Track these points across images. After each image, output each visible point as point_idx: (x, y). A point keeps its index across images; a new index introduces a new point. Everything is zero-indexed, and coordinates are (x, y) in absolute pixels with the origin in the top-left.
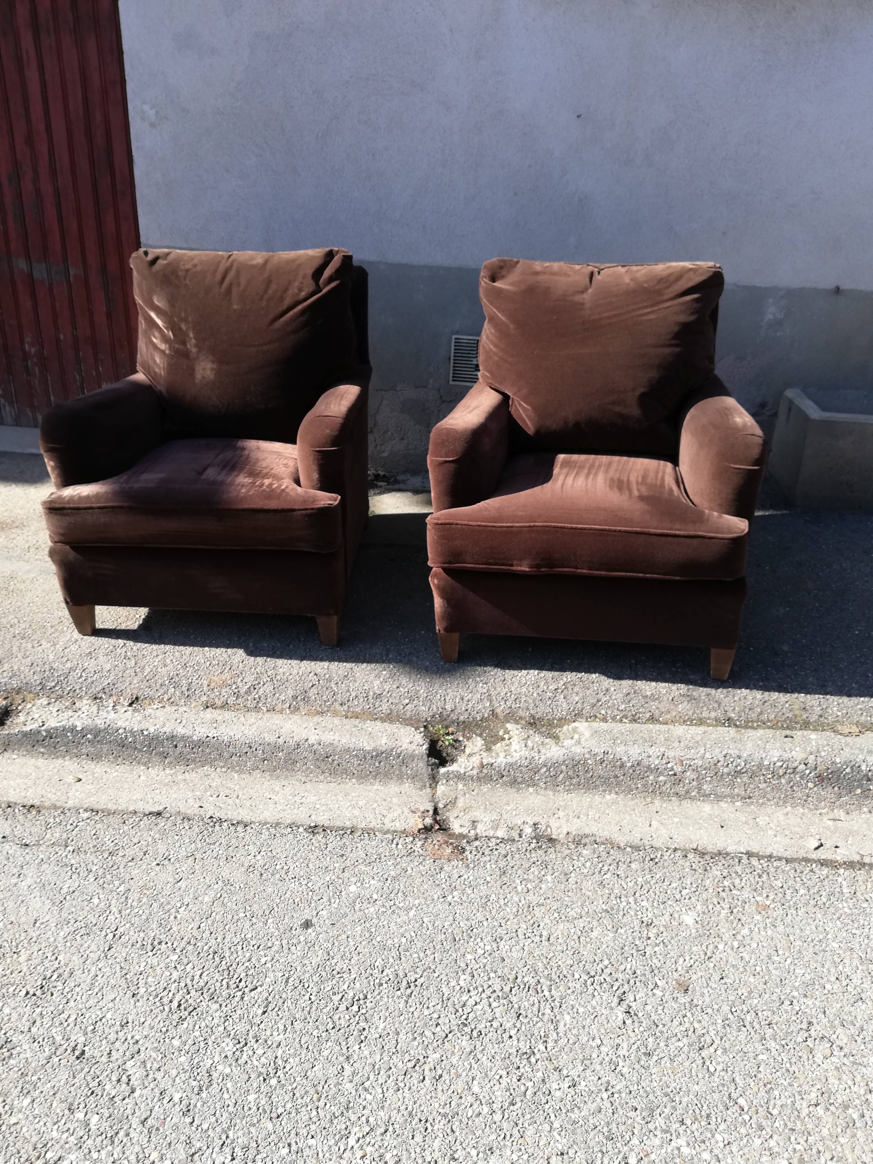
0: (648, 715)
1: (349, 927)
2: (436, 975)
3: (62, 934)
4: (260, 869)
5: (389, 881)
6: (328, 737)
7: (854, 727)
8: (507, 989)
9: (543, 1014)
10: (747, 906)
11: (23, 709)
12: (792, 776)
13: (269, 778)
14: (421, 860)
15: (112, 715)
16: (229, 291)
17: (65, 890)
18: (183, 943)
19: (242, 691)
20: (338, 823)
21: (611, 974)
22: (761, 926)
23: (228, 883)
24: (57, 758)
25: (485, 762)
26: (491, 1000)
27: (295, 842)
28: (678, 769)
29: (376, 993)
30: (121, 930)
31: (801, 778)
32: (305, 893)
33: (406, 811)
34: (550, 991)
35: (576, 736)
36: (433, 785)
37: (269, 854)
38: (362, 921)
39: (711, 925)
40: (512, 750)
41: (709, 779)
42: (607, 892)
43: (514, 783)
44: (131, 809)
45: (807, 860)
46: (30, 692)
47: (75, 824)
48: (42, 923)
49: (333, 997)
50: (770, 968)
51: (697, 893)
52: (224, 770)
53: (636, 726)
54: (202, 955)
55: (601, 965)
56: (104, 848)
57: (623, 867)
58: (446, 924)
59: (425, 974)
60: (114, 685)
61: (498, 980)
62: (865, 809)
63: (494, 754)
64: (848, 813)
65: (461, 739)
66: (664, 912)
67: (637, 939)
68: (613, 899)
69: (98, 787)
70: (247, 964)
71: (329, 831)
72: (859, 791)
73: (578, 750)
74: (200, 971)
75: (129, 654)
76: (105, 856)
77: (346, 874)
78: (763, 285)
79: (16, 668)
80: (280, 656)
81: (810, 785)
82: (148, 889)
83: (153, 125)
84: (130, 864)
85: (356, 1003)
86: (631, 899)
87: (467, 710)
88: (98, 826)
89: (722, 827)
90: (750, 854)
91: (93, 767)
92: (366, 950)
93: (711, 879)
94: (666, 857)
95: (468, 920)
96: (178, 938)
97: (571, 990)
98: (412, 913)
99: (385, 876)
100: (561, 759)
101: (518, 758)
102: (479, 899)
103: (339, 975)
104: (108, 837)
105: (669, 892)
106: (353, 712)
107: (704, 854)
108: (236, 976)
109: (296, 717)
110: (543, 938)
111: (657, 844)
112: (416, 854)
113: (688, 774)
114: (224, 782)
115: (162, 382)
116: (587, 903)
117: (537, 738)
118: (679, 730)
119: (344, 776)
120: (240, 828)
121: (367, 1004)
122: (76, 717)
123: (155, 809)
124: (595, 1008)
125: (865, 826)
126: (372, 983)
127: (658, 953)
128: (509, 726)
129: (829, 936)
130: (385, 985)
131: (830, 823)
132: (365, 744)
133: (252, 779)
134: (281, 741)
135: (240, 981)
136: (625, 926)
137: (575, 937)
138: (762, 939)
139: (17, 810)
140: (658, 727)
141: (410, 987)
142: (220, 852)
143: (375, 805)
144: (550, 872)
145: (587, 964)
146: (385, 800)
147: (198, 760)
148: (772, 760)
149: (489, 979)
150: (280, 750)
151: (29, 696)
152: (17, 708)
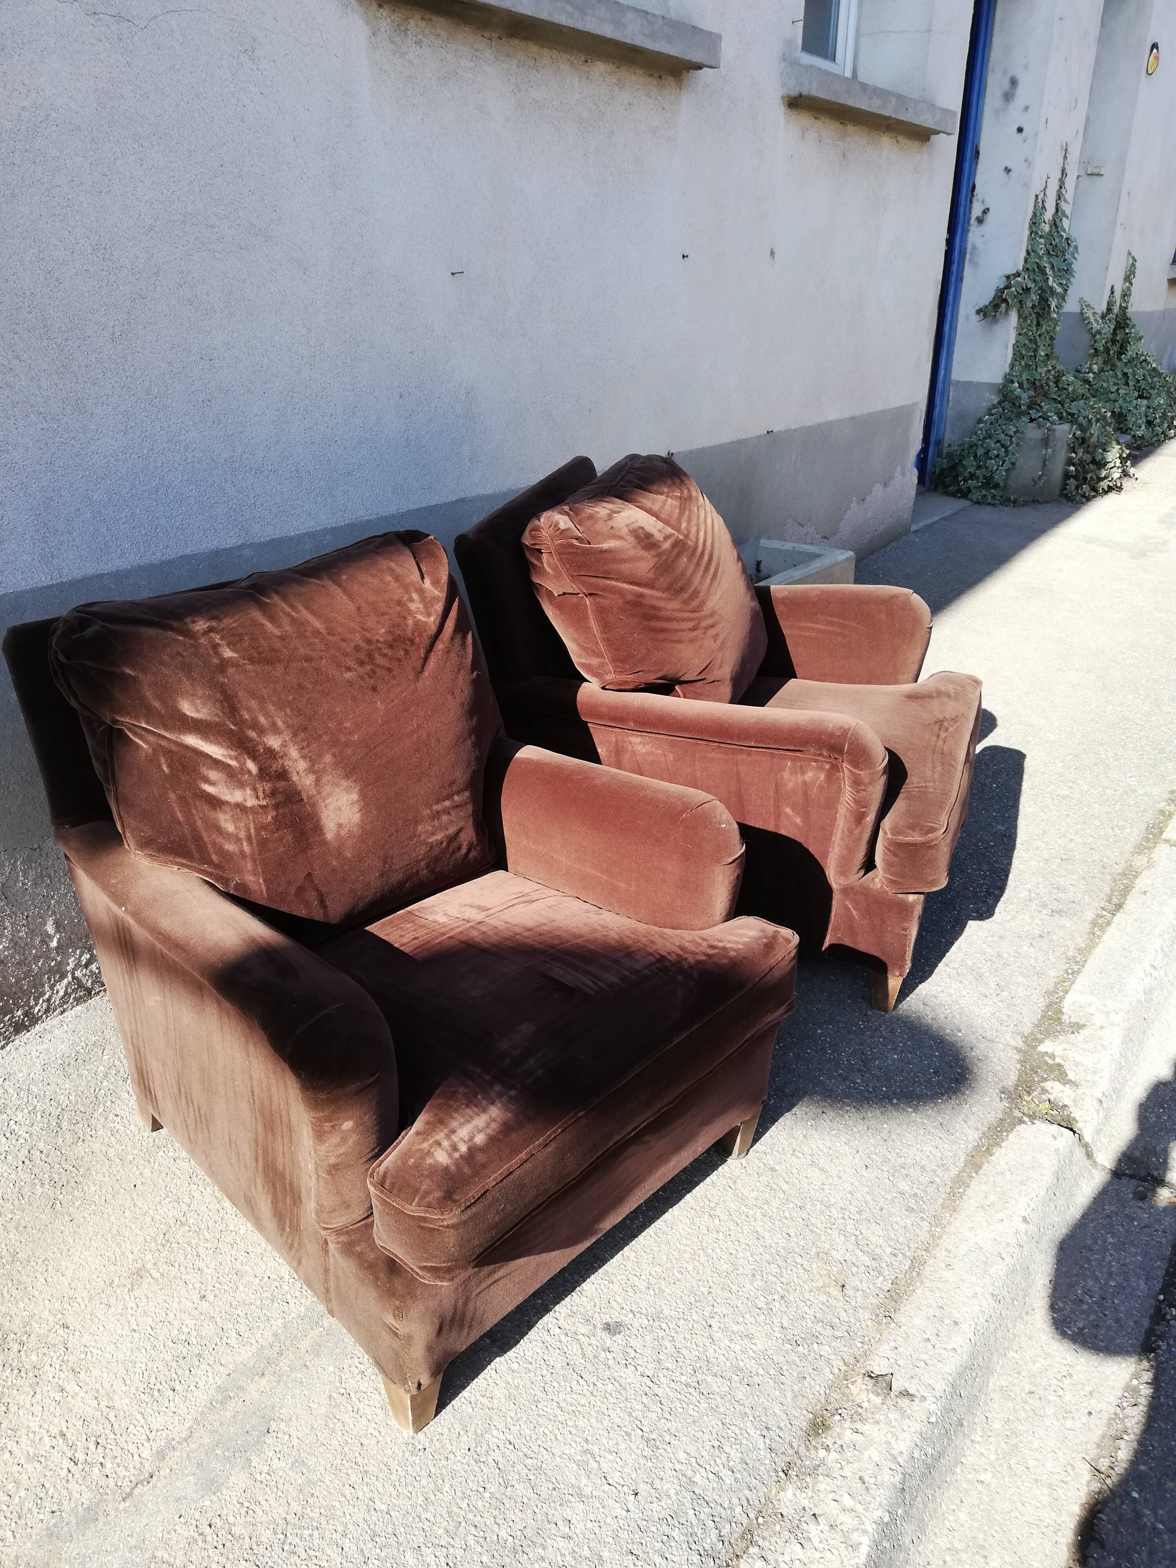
0: (1073, 951)
6: (1020, 1209)
25: (1098, 1095)
35: (1092, 1010)
36: (1093, 1163)
40: (1091, 1066)
52: (1001, 1362)
53: (1090, 965)
63: (1087, 1084)
65: (1044, 1097)
73: (1117, 1019)
87: (1003, 1067)
100: (1122, 1037)
101: (1107, 1067)
106: (966, 1165)
117: (1076, 1038)
118: (1109, 944)
123: (1088, 1472)
128: (1042, 1050)
132: (1044, 1180)
133: (1026, 1338)
134: (1008, 1259)
140: (1098, 953)
150: (1015, 1271)
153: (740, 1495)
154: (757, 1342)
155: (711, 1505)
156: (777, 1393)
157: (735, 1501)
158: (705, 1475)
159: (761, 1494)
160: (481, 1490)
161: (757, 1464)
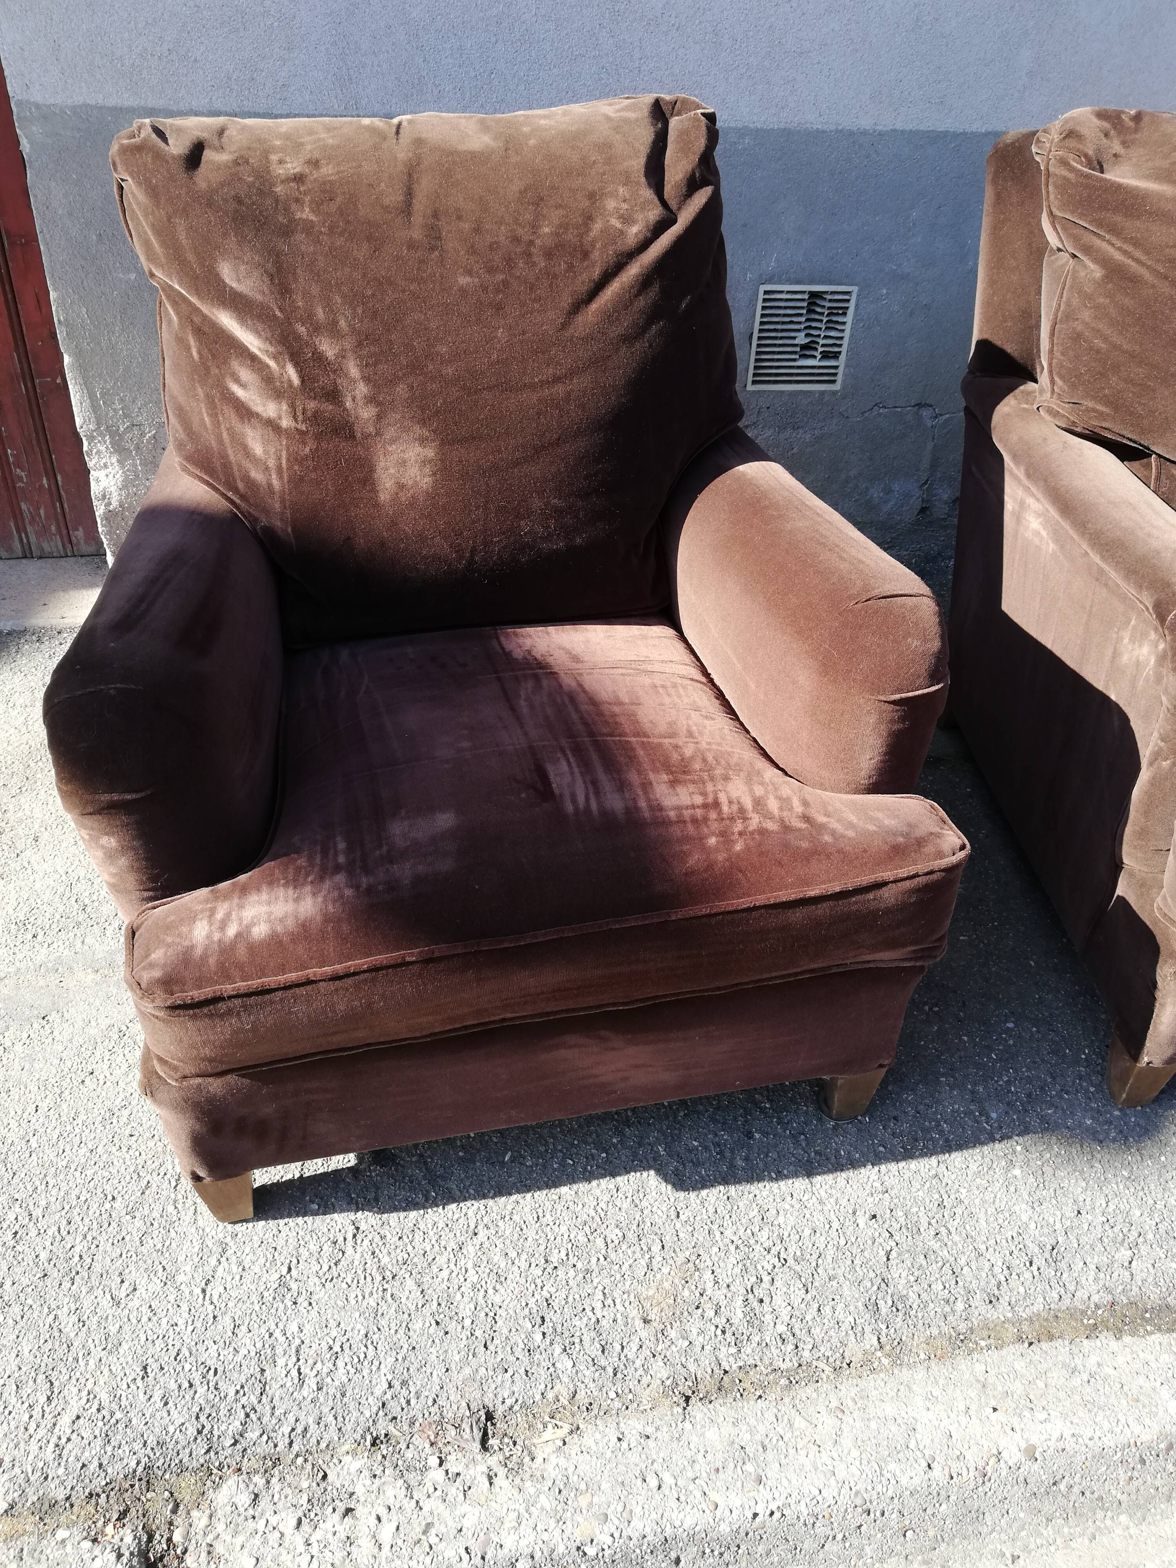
11: (187, 1537)
16: (434, 234)
19: (737, 1320)
46: (182, 1469)
60: (404, 1383)
75: (385, 1260)
79: (104, 1397)
80: (753, 1175)
106: (1030, 1320)
109: (919, 1376)
115: (277, 506)
119: (1100, 1514)
132: (1137, 1429)
134: (940, 1476)
150: (942, 1498)
151: (186, 1487)
152: (169, 1540)
153: (302, 1418)
154: (502, 1291)
155: (264, 1396)
156: (457, 1358)
157: (291, 1418)
158: (291, 1365)
159: (327, 1437)
160: (110, 1197)
161: (352, 1406)
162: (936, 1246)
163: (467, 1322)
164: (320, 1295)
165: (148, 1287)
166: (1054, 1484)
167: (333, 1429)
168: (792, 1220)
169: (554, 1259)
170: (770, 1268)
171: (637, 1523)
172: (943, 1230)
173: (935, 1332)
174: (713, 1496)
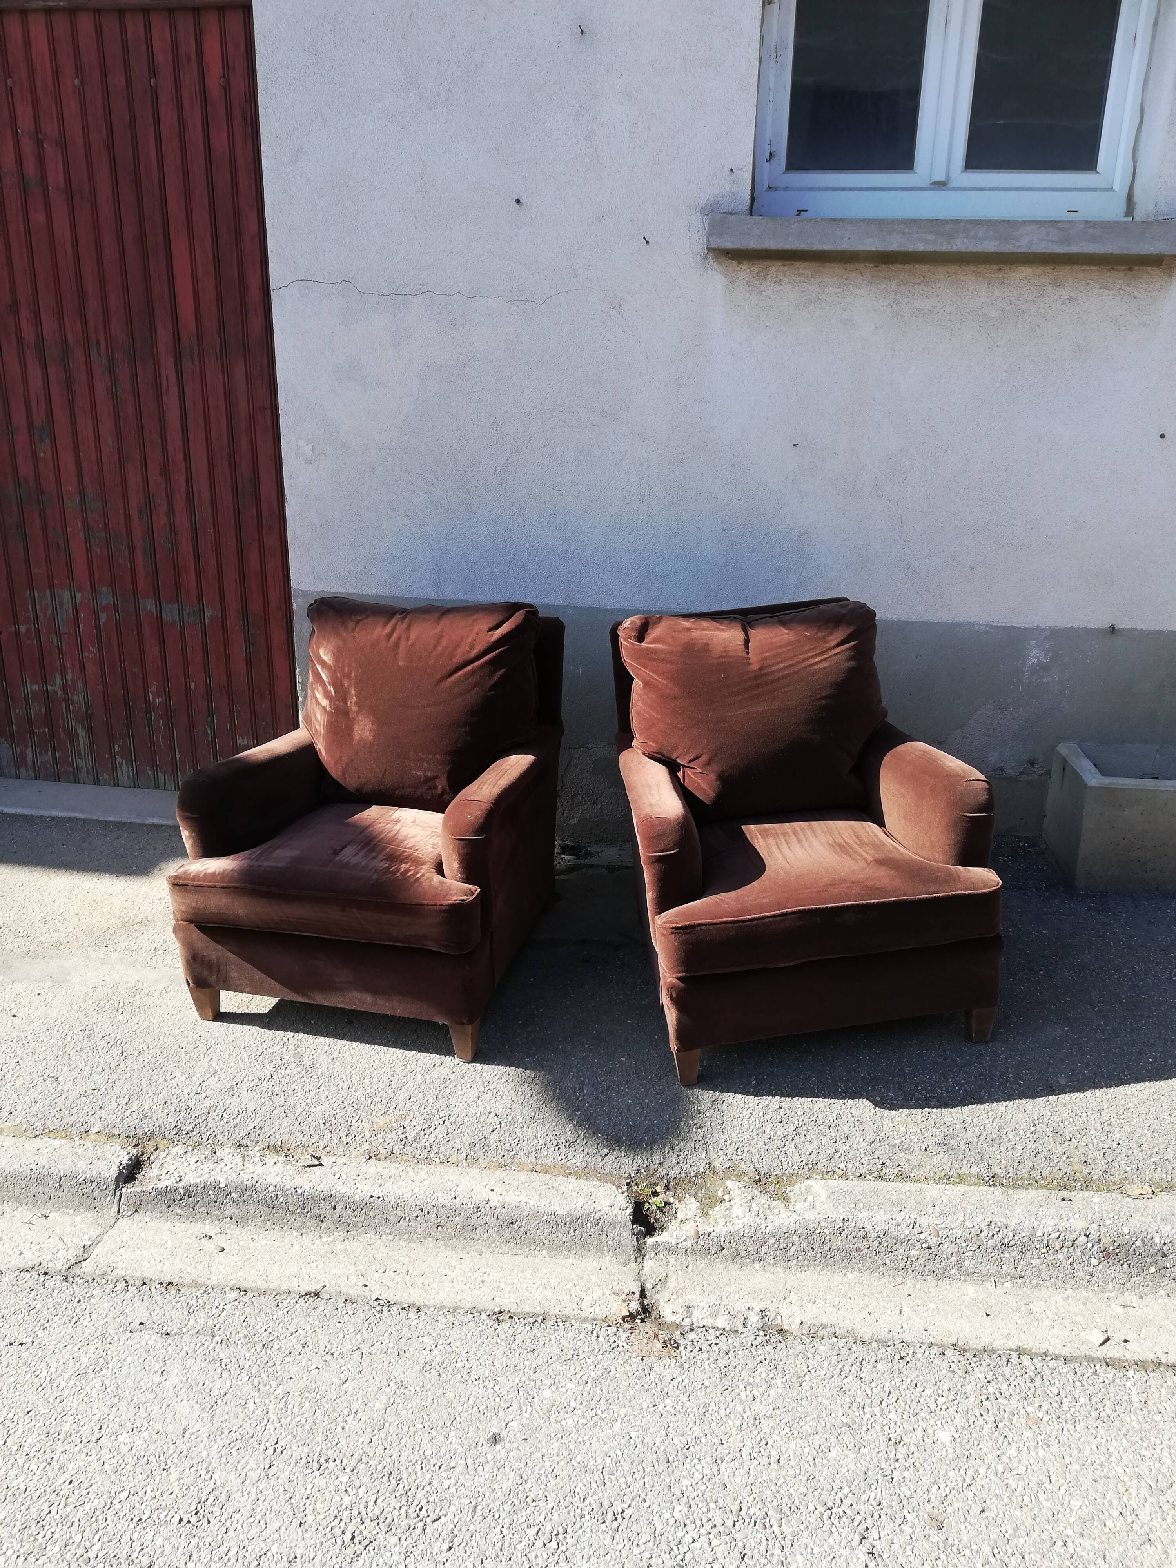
0: (896, 1170)
1: (544, 1443)
2: (647, 1505)
3: (215, 1447)
4: (438, 1368)
5: (589, 1385)
6: (512, 1198)
7: (1146, 1187)
8: (729, 1523)
9: (772, 1555)
10: (1015, 1419)
11: (156, 1159)
12: (1071, 1250)
13: (443, 1248)
14: (626, 1358)
15: (260, 1169)
16: (397, 646)
17: (215, 1392)
18: (354, 1461)
19: (410, 1137)
20: (527, 1308)
21: (852, 1505)
22: (1032, 1444)
23: (401, 1385)
24: (196, 1221)
25: (701, 1230)
26: (711, 1536)
27: (477, 1332)
28: (933, 1241)
29: (578, 1525)
30: (282, 1443)
31: (1082, 1252)
32: (491, 1399)
33: (608, 1292)
34: (780, 1526)
35: (810, 1198)
36: (639, 1259)
37: (448, 1347)
38: (559, 1436)
39: (971, 1443)
40: (734, 1216)
41: (971, 1253)
42: (848, 1400)
43: (736, 1256)
44: (284, 1287)
45: (1090, 1359)
46: (164, 1138)
47: (221, 1308)
48: (192, 1434)
49: (528, 1531)
50: (1041, 1499)
51: (956, 1402)
52: (390, 1237)
53: (881, 1184)
54: (375, 1475)
55: (840, 1495)
56: (256, 1339)
57: (867, 1367)
58: (658, 1440)
59: (634, 1503)
60: (261, 1128)
61: (719, 1512)
62: (1162, 1292)
63: (711, 1221)
64: (1141, 1297)
65: (672, 1200)
66: (916, 1427)
67: (883, 1460)
68: (855, 1409)
69: (244, 1258)
70: (428, 1488)
71: (516, 1319)
72: (1153, 1269)
73: (811, 1216)
74: (375, 1497)
75: (277, 1088)
76: (259, 1349)
77: (538, 1375)
78: (1023, 626)
79: (146, 1107)
81: (1094, 1262)
82: (309, 1392)
83: (309, 462)
84: (287, 1359)
85: (554, 1538)
86: (877, 1410)
87: (678, 1163)
88: (248, 1310)
89: (988, 1315)
90: (1020, 1352)
91: (237, 1232)
92: (564, 1472)
93: (973, 1384)
94: (919, 1355)
95: (683, 1435)
96: (347, 1454)
97: (804, 1525)
98: (617, 1426)
99: (585, 1378)
100: (792, 1228)
101: (741, 1226)
102: (696, 1409)
103: (534, 1504)
104: (260, 1324)
105: (922, 1400)
107: (965, 1351)
108: (415, 1503)
109: (475, 1171)
110: (772, 1459)
111: (908, 1338)
112: (621, 1349)
113: (946, 1247)
114: (391, 1253)
116: (824, 1415)
117: (763, 1200)
118: (934, 1190)
119: (533, 1247)
120: (412, 1314)
121: (568, 1540)
122: (218, 1170)
123: (312, 1288)
124: (832, 1548)
125: (1162, 1314)
126: (572, 1514)
127: (908, 1479)
128: (730, 1184)
129: (1113, 1459)
130: (587, 1517)
131: (1120, 1310)
133: (423, 1249)
134: (458, 1202)
135: (421, 1510)
136: (869, 1444)
137: (810, 1459)
138: (1031, 1461)
139: (153, 1289)
140: (908, 1185)
141: (616, 1519)
142: (391, 1345)
143: (570, 1285)
144: (781, 1375)
145: (824, 1493)
146: (582, 1278)
147: (360, 1225)
148: (1046, 1230)
149: (709, 1510)
150: (457, 1213)
151: (163, 1143)
152: (149, 1158)
153: (216, 1131)
155: (205, 1121)
157: (212, 1130)
158: (220, 1113)
159: (222, 1140)
161: (237, 1131)
162: (517, 1130)
163: (297, 1115)
164: (244, 1094)
165: (181, 1078)
166: (512, 1223)
167: (226, 1138)
168: (459, 1110)
169: (346, 1103)
170: (437, 1123)
171: (322, 1186)
172: (526, 1126)
173: (495, 1160)
174: (358, 1185)
